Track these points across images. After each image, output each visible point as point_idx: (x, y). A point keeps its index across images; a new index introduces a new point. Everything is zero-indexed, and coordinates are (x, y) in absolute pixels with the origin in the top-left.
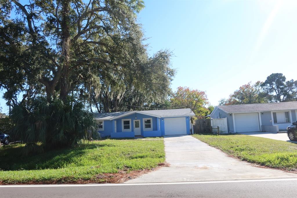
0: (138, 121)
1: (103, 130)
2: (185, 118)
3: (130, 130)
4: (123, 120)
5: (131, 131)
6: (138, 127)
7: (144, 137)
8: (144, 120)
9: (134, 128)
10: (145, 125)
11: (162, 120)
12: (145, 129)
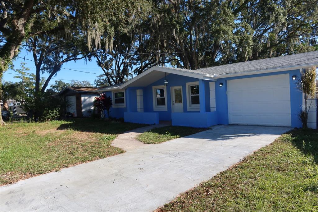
0: (180, 90)
1: (125, 107)
2: (288, 76)
3: (164, 108)
5: (166, 110)
6: (180, 101)
7: (173, 125)
8: (189, 85)
9: (174, 103)
10: (192, 96)
11: (221, 85)
12: (190, 106)
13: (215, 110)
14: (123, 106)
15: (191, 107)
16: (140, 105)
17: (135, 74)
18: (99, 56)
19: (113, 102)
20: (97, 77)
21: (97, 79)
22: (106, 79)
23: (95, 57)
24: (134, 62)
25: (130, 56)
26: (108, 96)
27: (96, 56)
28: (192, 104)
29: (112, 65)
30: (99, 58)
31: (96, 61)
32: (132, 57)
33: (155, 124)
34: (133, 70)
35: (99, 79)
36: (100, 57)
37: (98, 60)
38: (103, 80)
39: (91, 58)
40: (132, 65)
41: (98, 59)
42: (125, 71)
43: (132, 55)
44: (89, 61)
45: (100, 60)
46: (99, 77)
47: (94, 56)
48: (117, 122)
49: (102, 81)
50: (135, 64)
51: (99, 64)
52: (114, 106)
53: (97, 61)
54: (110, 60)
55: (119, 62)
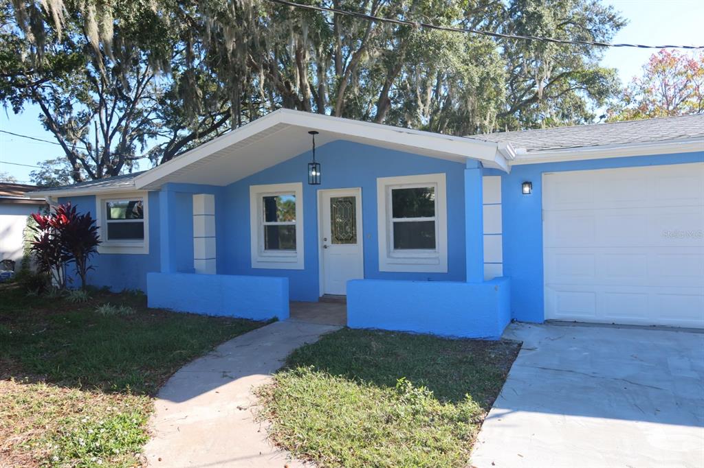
0: (351, 201)
1: (146, 251)
3: (293, 259)
4: (257, 194)
5: (301, 265)
6: (351, 239)
7: (352, 324)
8: (387, 187)
9: (325, 243)
10: (395, 224)
11: (527, 189)
12: (389, 256)
13: (498, 271)
14: (140, 247)
15: (391, 258)
16: (203, 249)
17: (152, 162)
18: (48, 102)
19: (102, 233)
20: (39, 163)
21: (38, 171)
22: (64, 172)
23: (34, 102)
24: (149, 130)
25: (140, 113)
26: (81, 211)
27: (38, 99)
28: (396, 247)
29: (87, 132)
30: (47, 105)
31: (39, 115)
32: (145, 114)
33: (275, 320)
34: (146, 151)
35: (45, 171)
36: (52, 105)
37: (43, 113)
38: (56, 172)
39: (21, 104)
40: (146, 136)
41: (46, 111)
42: (125, 152)
43: (146, 110)
44: (16, 112)
45: (51, 111)
46: (45, 164)
47: (31, 100)
48: (122, 309)
49: (54, 176)
50: (153, 135)
51: (49, 124)
52: (105, 246)
53: (41, 116)
54: (80, 118)
55: (108, 123)
